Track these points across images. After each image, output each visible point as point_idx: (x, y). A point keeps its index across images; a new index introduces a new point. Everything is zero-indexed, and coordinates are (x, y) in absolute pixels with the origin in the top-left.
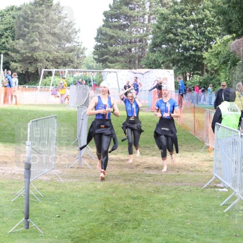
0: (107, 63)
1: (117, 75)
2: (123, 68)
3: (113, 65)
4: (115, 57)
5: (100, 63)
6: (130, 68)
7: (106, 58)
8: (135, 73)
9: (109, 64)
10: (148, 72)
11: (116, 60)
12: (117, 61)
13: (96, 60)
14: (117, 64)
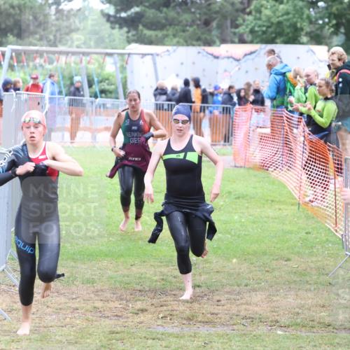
0: (141, 27)
1: (155, 64)
2: (188, 42)
3: (160, 34)
4: (165, 9)
5: (121, 27)
6: (209, 43)
7: (137, 13)
8: (217, 57)
9: (148, 33)
10: (252, 53)
11: (166, 19)
12: (171, 23)
13: (108, 20)
14: (171, 31)
